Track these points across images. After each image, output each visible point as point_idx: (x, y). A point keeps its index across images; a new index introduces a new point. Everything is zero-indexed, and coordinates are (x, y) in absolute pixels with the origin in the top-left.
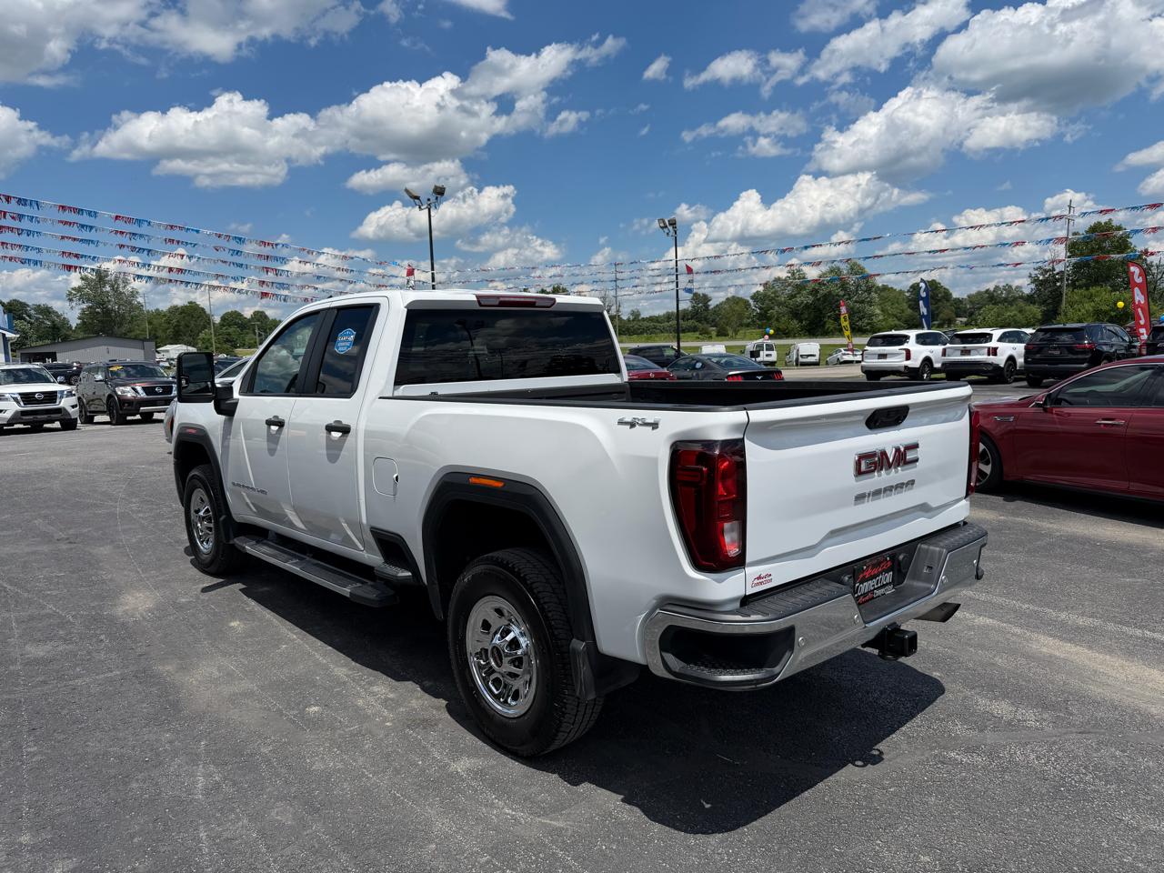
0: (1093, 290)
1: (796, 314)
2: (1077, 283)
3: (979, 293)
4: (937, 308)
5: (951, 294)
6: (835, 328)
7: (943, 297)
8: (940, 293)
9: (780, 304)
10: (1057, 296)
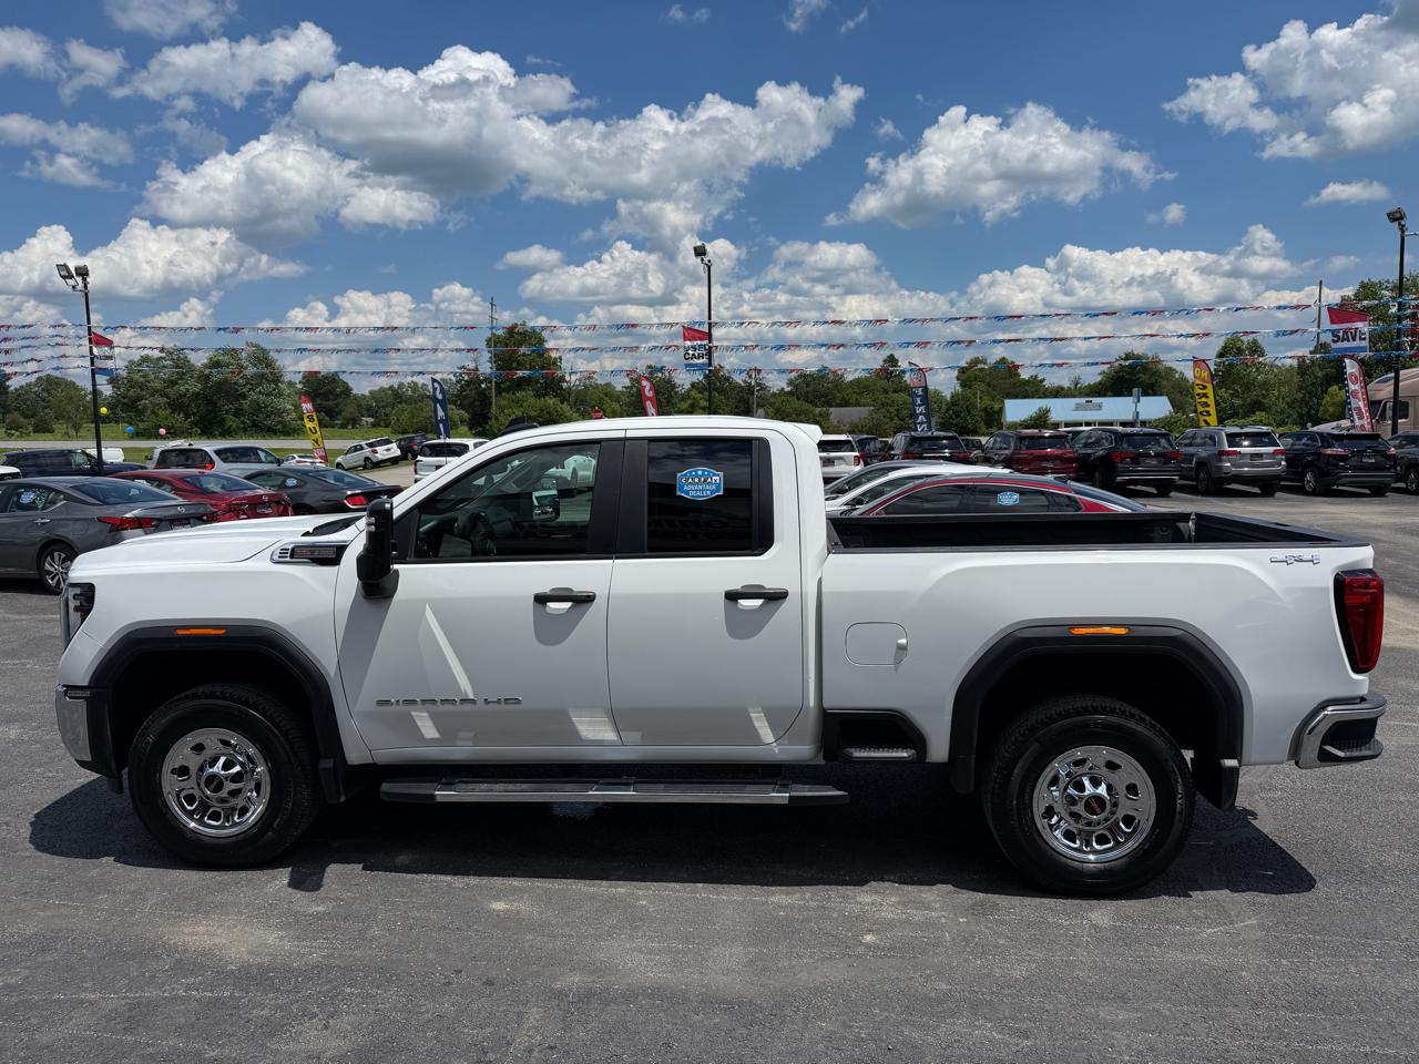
0: (519, 394)
1: (176, 405)
2: (502, 386)
3: (382, 390)
4: (337, 405)
5: (351, 390)
6: (238, 427)
7: (342, 392)
8: (339, 387)
9: (154, 392)
10: (484, 398)
